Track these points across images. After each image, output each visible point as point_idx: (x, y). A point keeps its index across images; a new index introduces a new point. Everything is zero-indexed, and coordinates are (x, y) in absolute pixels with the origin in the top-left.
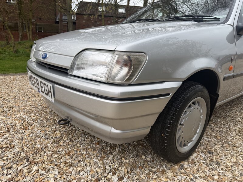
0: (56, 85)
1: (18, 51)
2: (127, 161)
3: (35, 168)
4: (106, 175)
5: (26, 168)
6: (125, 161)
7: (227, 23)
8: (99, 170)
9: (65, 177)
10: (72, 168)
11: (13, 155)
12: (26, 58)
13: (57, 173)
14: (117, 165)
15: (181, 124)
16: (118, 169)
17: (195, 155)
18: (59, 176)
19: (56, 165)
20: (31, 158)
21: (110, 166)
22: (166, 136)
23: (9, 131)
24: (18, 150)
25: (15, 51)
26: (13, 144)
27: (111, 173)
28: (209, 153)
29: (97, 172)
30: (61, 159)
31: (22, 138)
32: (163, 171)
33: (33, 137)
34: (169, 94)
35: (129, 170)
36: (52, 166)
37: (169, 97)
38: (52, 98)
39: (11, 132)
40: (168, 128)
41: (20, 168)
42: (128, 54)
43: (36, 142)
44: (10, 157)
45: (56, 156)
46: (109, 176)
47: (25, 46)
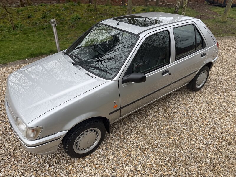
1: (16, 26)
2: (58, 155)
3: (13, 160)
4: (44, 164)
5: (9, 160)
6: (57, 155)
7: (113, 80)
8: (42, 161)
9: (25, 165)
10: (30, 160)
11: (4, 152)
12: (23, 35)
13: (22, 163)
14: (52, 158)
16: (52, 161)
17: (97, 151)
18: (23, 165)
19: (23, 158)
20: (12, 153)
21: (48, 159)
23: (3, 134)
24: (6, 148)
25: (14, 27)
26: (4, 144)
27: (47, 163)
28: (106, 149)
29: (41, 162)
30: (26, 154)
31: (10, 139)
32: (74, 162)
33: (15, 138)
35: (57, 161)
36: (21, 159)
37: (61, 139)
39: (4, 134)
40: (67, 148)
41: (6, 160)
43: (16, 142)
44: (2, 153)
45: (24, 152)
46: (46, 165)
47: (23, 15)
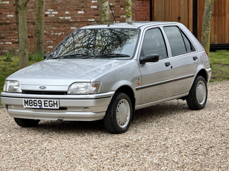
0: (60, 100)
7: (133, 59)
15: (117, 112)
22: (112, 116)
34: (111, 97)
38: (57, 107)
42: (95, 83)
